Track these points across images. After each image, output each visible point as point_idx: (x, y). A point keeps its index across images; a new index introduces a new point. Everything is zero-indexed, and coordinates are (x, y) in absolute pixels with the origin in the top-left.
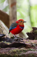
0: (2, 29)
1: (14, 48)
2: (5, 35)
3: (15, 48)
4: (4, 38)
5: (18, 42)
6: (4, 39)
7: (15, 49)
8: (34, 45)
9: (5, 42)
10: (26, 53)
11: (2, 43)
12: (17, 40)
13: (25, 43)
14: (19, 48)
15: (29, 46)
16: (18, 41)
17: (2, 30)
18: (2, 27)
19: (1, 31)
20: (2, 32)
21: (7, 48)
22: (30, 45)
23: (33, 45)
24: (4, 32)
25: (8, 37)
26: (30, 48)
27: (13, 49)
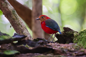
0: (22, 28)
1: (38, 54)
3: (40, 54)
6: (25, 42)
8: (65, 50)
12: (42, 44)
13: (53, 48)
14: (45, 54)
15: (58, 52)
18: (21, 26)
19: (20, 31)
20: (22, 32)
21: (28, 54)
22: (59, 51)
23: (63, 51)
24: (24, 32)
26: (60, 54)
27: (36, 56)
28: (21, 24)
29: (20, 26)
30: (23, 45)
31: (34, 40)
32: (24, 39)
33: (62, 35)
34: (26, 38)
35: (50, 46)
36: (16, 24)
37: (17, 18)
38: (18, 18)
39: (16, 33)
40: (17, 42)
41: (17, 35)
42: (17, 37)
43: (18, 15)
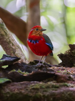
0: (14, 47)
1: (35, 82)
2: (19, 59)
3: (38, 82)
4: (17, 64)
5: (42, 71)
6: (17, 66)
7: (36, 84)
9: (19, 71)
10: (58, 91)
11: (13, 73)
12: (41, 68)
13: (56, 73)
14: (45, 83)
15: (62, 79)
16: (43, 69)
17: (13, 49)
18: (13, 45)
19: (12, 52)
20: (14, 53)
21: (22, 83)
22: (64, 77)
23: (70, 77)
24: (16, 53)
25: (24, 61)
26: (65, 82)
27: (33, 84)
28: (12, 41)
29: (11, 44)
30: (14, 70)
31: (30, 63)
32: (16, 62)
33: (67, 55)
34: (20, 60)
35: (51, 70)
36: (6, 42)
37: (6, 34)
38: (8, 33)
39: (5, 54)
40: (7, 66)
41: (7, 56)
42: (7, 59)
43: (7, 30)
